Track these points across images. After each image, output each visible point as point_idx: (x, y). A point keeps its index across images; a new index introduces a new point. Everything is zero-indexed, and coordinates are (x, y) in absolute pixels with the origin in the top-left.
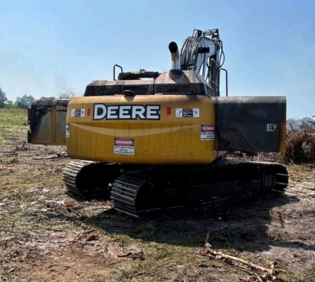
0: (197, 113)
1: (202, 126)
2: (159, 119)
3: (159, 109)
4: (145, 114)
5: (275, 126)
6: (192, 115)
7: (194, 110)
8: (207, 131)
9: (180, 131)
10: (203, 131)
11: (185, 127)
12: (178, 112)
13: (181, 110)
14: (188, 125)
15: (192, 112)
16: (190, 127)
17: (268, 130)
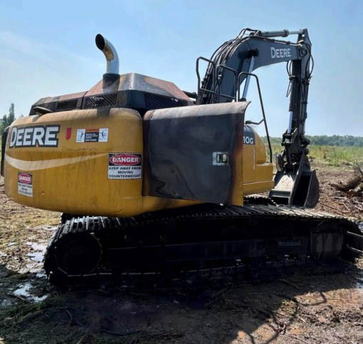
0: (104, 135)
1: (111, 155)
2: (56, 146)
3: (58, 132)
4: (43, 139)
5: (225, 156)
6: (97, 138)
7: (101, 131)
8: (119, 163)
9: (80, 162)
10: (111, 164)
11: (87, 158)
12: (80, 136)
13: (84, 131)
14: (91, 154)
15: (98, 134)
16: (93, 157)
17: (215, 163)
